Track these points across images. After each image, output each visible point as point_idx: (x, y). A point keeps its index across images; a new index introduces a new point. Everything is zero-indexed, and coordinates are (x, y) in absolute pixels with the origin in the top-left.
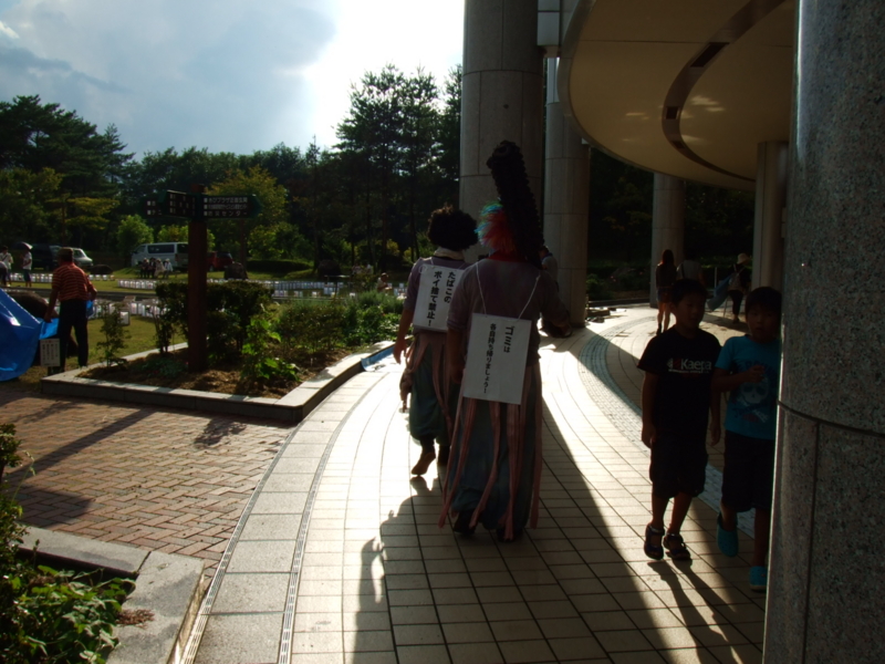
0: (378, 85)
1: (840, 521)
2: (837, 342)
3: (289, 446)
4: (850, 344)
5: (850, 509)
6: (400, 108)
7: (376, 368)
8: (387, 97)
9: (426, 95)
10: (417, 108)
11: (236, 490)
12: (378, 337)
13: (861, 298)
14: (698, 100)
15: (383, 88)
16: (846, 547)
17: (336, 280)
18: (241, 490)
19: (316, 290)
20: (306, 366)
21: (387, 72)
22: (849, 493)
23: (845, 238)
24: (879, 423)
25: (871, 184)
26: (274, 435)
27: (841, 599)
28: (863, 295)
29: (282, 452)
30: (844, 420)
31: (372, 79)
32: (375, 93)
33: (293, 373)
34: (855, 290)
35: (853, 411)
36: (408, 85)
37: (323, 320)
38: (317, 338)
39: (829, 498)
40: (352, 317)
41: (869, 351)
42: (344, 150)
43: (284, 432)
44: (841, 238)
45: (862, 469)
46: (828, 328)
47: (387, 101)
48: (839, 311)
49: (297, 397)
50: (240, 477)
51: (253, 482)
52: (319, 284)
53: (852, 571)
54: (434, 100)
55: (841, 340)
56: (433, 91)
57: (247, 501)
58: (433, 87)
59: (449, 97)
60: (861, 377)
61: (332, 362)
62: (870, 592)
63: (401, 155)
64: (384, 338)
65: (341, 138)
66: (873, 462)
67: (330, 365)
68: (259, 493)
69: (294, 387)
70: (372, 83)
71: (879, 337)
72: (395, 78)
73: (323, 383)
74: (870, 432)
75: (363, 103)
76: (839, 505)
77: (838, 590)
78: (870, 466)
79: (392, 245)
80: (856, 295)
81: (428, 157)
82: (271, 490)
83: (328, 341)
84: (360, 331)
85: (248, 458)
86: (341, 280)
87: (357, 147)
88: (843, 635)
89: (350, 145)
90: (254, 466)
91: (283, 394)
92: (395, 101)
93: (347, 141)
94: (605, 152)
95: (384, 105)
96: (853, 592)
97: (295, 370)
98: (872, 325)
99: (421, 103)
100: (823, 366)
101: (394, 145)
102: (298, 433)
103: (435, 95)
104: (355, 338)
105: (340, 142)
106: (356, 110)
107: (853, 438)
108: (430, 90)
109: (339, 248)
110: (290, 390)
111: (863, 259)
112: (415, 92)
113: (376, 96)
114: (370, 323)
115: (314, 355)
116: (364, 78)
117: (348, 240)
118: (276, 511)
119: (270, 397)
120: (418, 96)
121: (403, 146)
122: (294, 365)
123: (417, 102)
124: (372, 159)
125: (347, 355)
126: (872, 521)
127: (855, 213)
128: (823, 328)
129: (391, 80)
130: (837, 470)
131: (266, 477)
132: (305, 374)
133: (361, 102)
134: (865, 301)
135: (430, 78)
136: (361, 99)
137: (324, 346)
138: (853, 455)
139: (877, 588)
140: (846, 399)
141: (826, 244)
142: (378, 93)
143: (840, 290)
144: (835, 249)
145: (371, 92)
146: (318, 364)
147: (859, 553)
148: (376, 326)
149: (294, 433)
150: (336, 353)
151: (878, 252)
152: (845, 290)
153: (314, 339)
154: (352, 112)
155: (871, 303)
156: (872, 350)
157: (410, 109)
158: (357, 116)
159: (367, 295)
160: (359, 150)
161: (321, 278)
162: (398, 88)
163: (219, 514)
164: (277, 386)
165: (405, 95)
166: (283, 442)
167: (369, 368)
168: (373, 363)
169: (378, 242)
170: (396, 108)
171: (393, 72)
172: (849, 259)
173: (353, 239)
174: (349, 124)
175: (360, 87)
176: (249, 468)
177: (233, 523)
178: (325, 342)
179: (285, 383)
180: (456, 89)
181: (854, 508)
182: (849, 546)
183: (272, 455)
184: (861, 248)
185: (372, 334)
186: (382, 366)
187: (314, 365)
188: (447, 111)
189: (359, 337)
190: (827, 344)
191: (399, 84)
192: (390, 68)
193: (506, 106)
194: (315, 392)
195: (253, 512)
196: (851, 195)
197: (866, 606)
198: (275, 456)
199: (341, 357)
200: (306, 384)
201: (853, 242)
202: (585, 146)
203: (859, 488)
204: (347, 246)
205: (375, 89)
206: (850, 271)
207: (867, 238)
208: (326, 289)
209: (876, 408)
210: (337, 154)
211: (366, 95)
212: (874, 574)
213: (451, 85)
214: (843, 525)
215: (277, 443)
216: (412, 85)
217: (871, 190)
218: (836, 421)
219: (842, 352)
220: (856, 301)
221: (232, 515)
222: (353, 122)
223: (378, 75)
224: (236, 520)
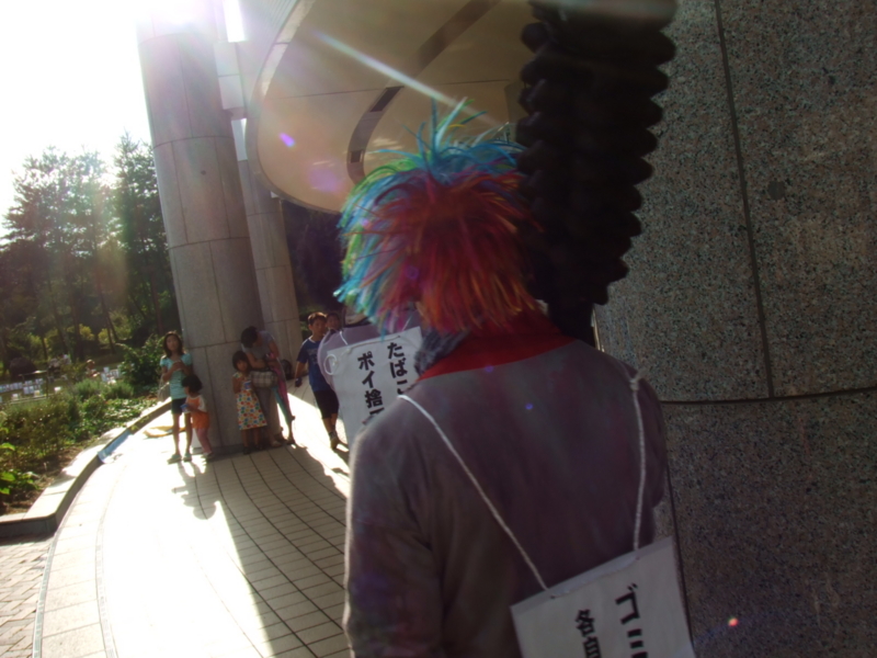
0: (41, 168)
1: (695, 480)
2: (662, 334)
3: (55, 558)
4: (674, 334)
5: (702, 468)
6: (68, 189)
7: (115, 458)
8: (52, 178)
9: (95, 171)
10: (88, 185)
11: (15, 618)
12: (106, 426)
13: (677, 295)
14: (378, 141)
15: (47, 169)
16: (705, 501)
17: (34, 377)
18: (21, 616)
19: (15, 391)
20: (41, 472)
21: (48, 153)
22: (699, 456)
23: (653, 249)
24: (712, 393)
25: (667, 202)
26: (32, 552)
27: (710, 544)
28: (678, 292)
29: (50, 566)
30: (682, 397)
31: (33, 162)
32: (38, 176)
33: (31, 482)
34: (670, 289)
35: (687, 388)
36: (73, 163)
37: (46, 421)
38: (43, 441)
39: (682, 464)
40: (73, 412)
41: (692, 337)
42: (14, 240)
43: (42, 545)
44: (649, 249)
45: (705, 433)
46: (651, 325)
47: (54, 183)
48: (659, 309)
49: (43, 506)
50: (14, 604)
51: (31, 605)
52: (16, 385)
53: (714, 519)
54: (104, 175)
55: (665, 332)
56: (102, 166)
57: (34, 625)
58: (101, 162)
59: (118, 170)
60: (689, 359)
61: (66, 462)
62: (734, 531)
63: (78, 236)
64: (112, 426)
65: (9, 228)
66: (714, 425)
67: (66, 465)
68: (42, 614)
69: (38, 496)
70: (34, 167)
71: (698, 324)
72: (58, 159)
73: (67, 486)
74: (707, 402)
75: (27, 188)
76: (691, 467)
77: (705, 537)
78: (712, 429)
79: (85, 329)
80: (671, 293)
81: (107, 234)
82: (55, 607)
83: (56, 441)
84: (85, 424)
85: (14, 581)
86: (38, 376)
87: (28, 235)
88: (718, 573)
89: (20, 233)
90: (25, 588)
91: (27, 507)
92: (62, 182)
93: (15, 230)
94: (295, 202)
95: (51, 188)
96: (719, 535)
97: (33, 478)
98: (690, 315)
99: (90, 180)
100: (654, 357)
101: (69, 227)
102: (59, 543)
103: (105, 171)
104: (82, 432)
105: (9, 232)
106: (22, 196)
107: (693, 410)
108: (98, 166)
109: (27, 344)
110: (34, 501)
111: (672, 264)
112: (83, 169)
113: (40, 180)
114: (94, 413)
115: (45, 459)
116: (25, 163)
117: (35, 333)
118: (70, 627)
119: (15, 512)
120: (86, 173)
121: (79, 226)
122: (30, 474)
123: (85, 179)
124: (47, 244)
125: (79, 451)
126: (723, 473)
127: (657, 228)
128: (647, 325)
129: (54, 160)
130: (684, 439)
131: (44, 596)
132: (44, 480)
133: (25, 188)
134: (681, 297)
135: (97, 153)
136: (25, 184)
137: (53, 448)
138: (696, 423)
139: (739, 526)
140: (680, 380)
141: (636, 256)
142: (42, 176)
143: (656, 292)
144: (645, 259)
145: (34, 175)
146: (53, 466)
147: (717, 502)
148: (100, 415)
149: (55, 544)
150: (68, 452)
151: (683, 256)
152: (661, 291)
153: (40, 442)
154: (17, 199)
155: (686, 297)
156: (695, 336)
157: (78, 189)
158: (23, 202)
159: (79, 386)
160: (31, 238)
161: (14, 379)
162: (64, 167)
163: (8, 647)
164: (17, 499)
165: (72, 174)
166: (46, 555)
167: (108, 460)
168: (109, 453)
169: (70, 329)
170: (64, 189)
171: (55, 152)
172: (659, 265)
173: (41, 332)
174: (15, 212)
175: (22, 173)
176: (19, 592)
177: (28, 652)
178: (53, 443)
179: (25, 496)
180: (124, 161)
181: (705, 466)
182: (708, 499)
183: (40, 572)
184: (668, 255)
185: (99, 424)
186: (120, 455)
187: (49, 470)
188: (118, 184)
189: (86, 431)
190: (653, 338)
191: (63, 164)
192: (51, 149)
193: (204, 173)
194: (62, 497)
195: (44, 635)
196: (651, 214)
197: (733, 543)
198: (44, 572)
199: (75, 455)
200: (48, 490)
201: (661, 251)
202: (276, 199)
203: (706, 450)
204: (35, 340)
205: (38, 172)
206: (662, 275)
207: (671, 246)
208: (26, 389)
209: (708, 381)
210: (7, 245)
211: (29, 180)
212: (734, 515)
213: (118, 157)
214: (699, 483)
215: (39, 559)
216: (78, 163)
217: (667, 207)
218: (674, 399)
219: (668, 342)
220: (672, 299)
221: (23, 644)
222: (18, 209)
223: (40, 159)
224: (30, 646)
